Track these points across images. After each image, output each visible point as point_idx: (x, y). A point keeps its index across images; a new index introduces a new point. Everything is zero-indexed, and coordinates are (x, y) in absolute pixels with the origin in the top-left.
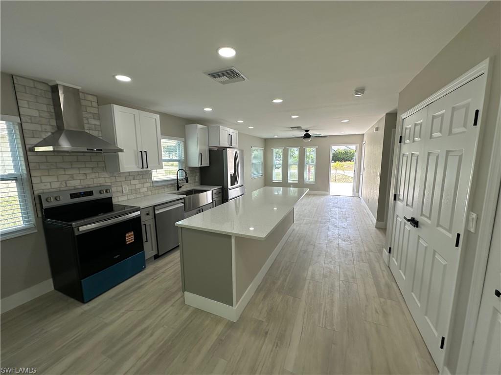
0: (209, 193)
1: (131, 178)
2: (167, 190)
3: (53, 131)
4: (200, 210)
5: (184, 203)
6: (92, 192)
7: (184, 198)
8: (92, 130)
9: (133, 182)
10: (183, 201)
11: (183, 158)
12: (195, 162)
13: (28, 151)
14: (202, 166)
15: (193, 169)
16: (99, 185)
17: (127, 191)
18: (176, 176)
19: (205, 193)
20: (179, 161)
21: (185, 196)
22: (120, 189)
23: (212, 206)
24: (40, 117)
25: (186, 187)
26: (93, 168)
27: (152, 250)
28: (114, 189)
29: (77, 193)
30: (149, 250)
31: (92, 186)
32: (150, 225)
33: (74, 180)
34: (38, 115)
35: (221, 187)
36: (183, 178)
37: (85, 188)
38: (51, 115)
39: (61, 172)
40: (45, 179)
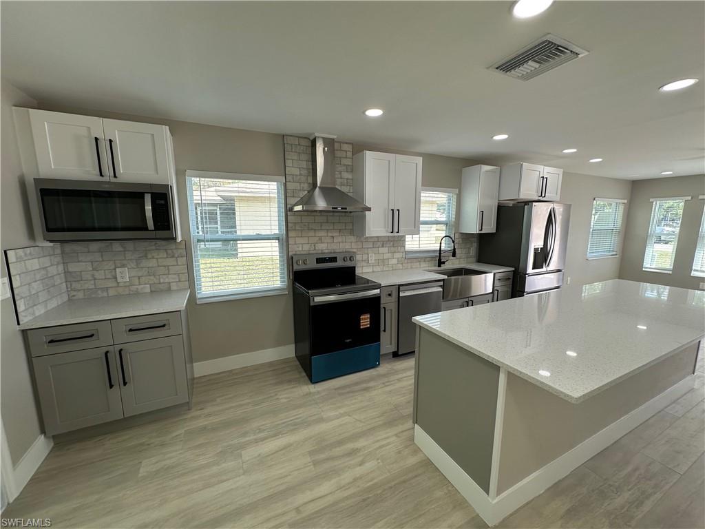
0: (490, 277)
1: (380, 244)
2: (423, 264)
3: (309, 189)
4: (469, 302)
5: (443, 287)
6: (336, 258)
7: (443, 280)
8: (344, 185)
9: (381, 250)
10: (441, 283)
11: (454, 220)
12: (472, 227)
13: (289, 210)
14: (482, 232)
15: (467, 237)
16: (344, 250)
17: (373, 262)
18: (439, 245)
19: (483, 276)
20: (446, 224)
21: (445, 277)
22: (365, 257)
23: (490, 299)
24: (301, 175)
25: (451, 264)
26: (340, 230)
27: (391, 344)
28: (358, 257)
29: (322, 258)
30: (387, 343)
31: (338, 251)
32: (391, 310)
33: (322, 243)
34: (298, 173)
35: (513, 269)
36: (449, 249)
37: (331, 253)
38: (309, 172)
39: (312, 234)
40: (299, 240)
